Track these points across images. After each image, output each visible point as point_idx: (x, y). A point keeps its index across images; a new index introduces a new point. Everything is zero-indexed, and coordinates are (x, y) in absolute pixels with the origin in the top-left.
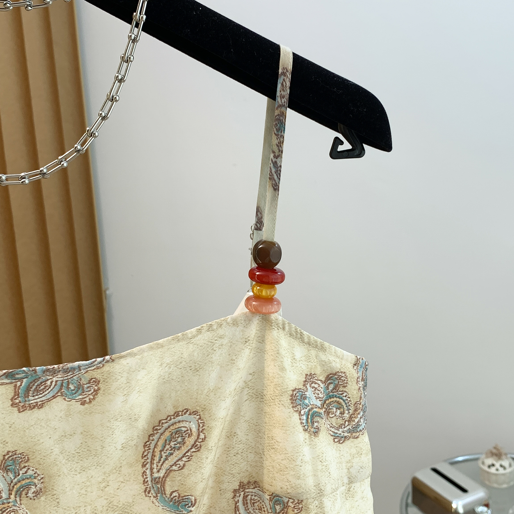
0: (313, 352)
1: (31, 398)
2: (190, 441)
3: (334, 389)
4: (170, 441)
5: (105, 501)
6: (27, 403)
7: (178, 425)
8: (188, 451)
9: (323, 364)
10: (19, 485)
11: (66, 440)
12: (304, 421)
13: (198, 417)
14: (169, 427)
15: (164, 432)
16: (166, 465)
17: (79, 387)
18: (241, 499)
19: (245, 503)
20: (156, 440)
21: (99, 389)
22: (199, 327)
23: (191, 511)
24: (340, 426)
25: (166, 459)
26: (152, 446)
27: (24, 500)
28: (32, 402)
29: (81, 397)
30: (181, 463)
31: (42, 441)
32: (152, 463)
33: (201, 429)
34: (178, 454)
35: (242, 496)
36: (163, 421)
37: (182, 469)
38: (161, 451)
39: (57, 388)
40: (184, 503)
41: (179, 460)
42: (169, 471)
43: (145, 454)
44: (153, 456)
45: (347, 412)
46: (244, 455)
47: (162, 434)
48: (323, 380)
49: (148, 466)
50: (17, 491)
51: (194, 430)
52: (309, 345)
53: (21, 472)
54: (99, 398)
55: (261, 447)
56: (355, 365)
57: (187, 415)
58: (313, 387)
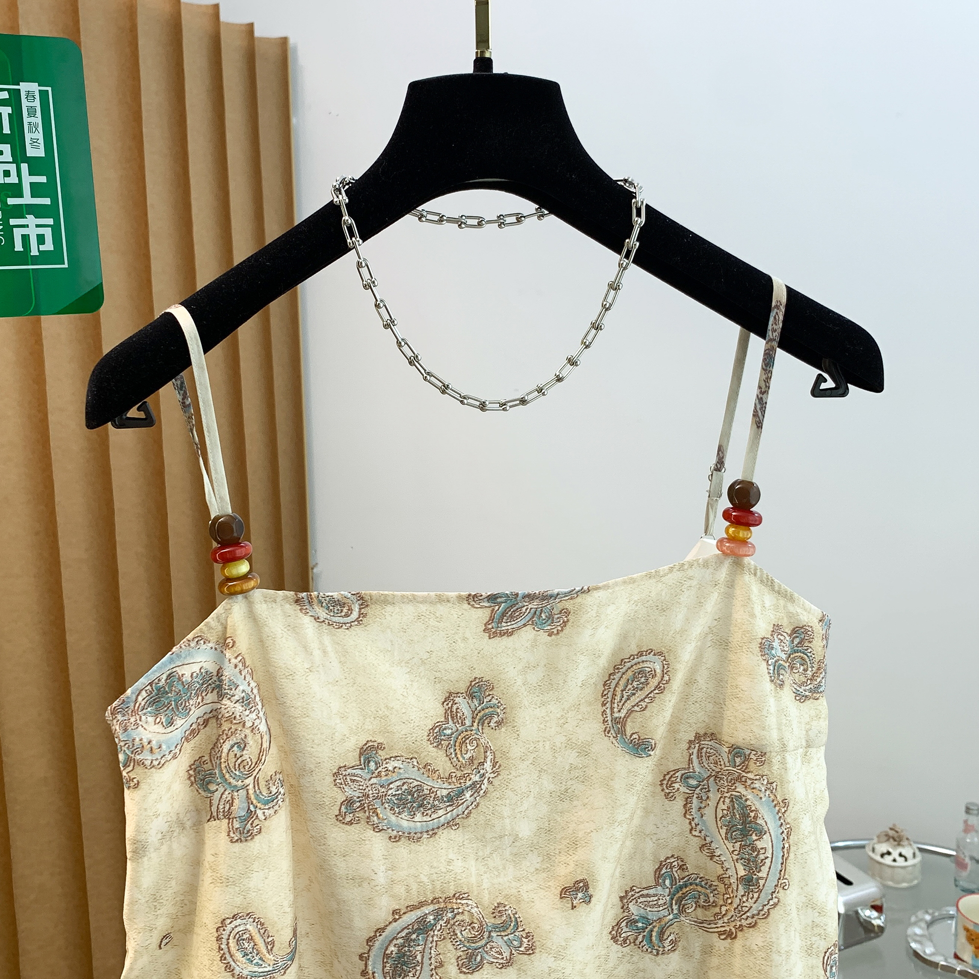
0: (782, 602)
1: (504, 624)
2: (654, 682)
3: (799, 643)
4: (633, 681)
5: (564, 738)
6: (499, 629)
7: (642, 665)
8: (652, 692)
9: (790, 615)
10: (483, 712)
11: (529, 671)
12: (771, 672)
13: (663, 658)
14: (632, 666)
15: (627, 671)
16: (628, 705)
17: (550, 617)
18: (695, 751)
19: (699, 756)
20: (617, 679)
21: (568, 621)
22: (672, 565)
23: (650, 755)
24: (803, 684)
25: (628, 699)
26: (613, 686)
27: (486, 730)
28: (503, 628)
29: (549, 628)
30: (644, 704)
31: (506, 670)
32: (612, 703)
33: (665, 671)
34: (640, 695)
35: (697, 748)
36: (626, 660)
37: (644, 710)
38: (622, 691)
39: (530, 615)
40: (644, 746)
41: (642, 700)
42: (630, 712)
43: (605, 693)
44: (614, 695)
45: (810, 669)
46: (703, 705)
47: (624, 674)
48: (789, 632)
49: (608, 705)
50: (480, 720)
51: (659, 671)
52: (779, 594)
53: (485, 701)
54: (567, 630)
55: (721, 697)
56: (820, 621)
57: (651, 655)
58: (779, 639)
